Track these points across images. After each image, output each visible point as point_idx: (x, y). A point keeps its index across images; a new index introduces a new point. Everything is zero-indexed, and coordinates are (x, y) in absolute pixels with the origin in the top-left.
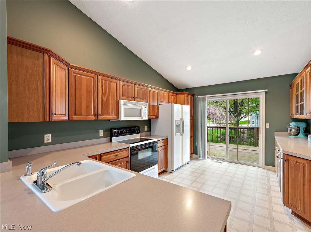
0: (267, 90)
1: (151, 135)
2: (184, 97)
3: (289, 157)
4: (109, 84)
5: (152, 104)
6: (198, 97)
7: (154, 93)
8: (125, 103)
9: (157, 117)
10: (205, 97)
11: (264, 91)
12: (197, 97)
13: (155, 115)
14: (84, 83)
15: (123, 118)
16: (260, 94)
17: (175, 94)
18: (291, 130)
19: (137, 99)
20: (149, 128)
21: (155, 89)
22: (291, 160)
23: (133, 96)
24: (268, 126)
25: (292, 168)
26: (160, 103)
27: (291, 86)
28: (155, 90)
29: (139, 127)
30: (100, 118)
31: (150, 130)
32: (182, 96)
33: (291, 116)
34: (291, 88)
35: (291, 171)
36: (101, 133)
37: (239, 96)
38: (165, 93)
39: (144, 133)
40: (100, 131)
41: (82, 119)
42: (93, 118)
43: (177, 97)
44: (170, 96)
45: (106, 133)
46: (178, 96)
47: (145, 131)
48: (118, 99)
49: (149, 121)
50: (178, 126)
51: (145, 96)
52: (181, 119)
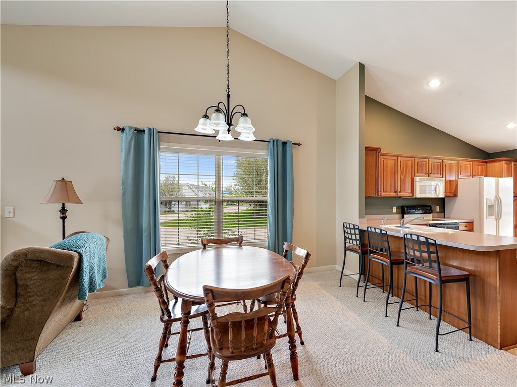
1: (444, 217)
2: (501, 165)
4: (406, 163)
5: (448, 178)
7: (451, 166)
8: (420, 179)
9: (455, 195)
13: (453, 192)
14: (389, 165)
15: (418, 195)
17: (486, 162)
19: (432, 175)
20: (442, 209)
21: (452, 160)
23: (427, 172)
26: (459, 177)
28: (453, 162)
29: (430, 206)
30: (400, 195)
32: (498, 164)
36: (395, 210)
38: (467, 164)
39: (436, 215)
41: (387, 196)
42: (394, 195)
43: (488, 167)
44: (476, 166)
46: (488, 164)
47: (437, 213)
48: (413, 176)
49: (443, 200)
50: (491, 206)
51: (441, 170)
52: (496, 197)
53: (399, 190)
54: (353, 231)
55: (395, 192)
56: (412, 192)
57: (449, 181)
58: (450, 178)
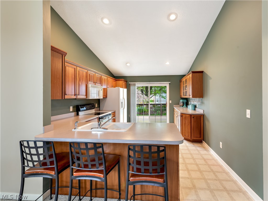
0: (170, 82)
1: (100, 110)
2: (121, 82)
3: (183, 114)
4: (83, 73)
6: (131, 83)
7: (105, 80)
10: (135, 84)
12: (129, 83)
15: (90, 97)
16: (166, 84)
17: (116, 80)
18: (181, 104)
19: (97, 84)
20: (98, 105)
21: (105, 76)
22: (184, 116)
23: (95, 82)
24: (171, 102)
25: (184, 119)
26: (108, 87)
27: (180, 81)
29: (94, 104)
30: (78, 97)
31: (99, 106)
33: (180, 97)
34: (180, 82)
35: (184, 121)
36: (71, 109)
37: (149, 85)
40: (71, 107)
42: (73, 97)
43: (117, 83)
44: (113, 82)
45: (74, 108)
46: (117, 81)
47: (97, 108)
48: (87, 84)
49: (99, 100)
50: (122, 103)
51: (101, 81)
52: (123, 98)
53: (78, 94)
54: (33, 151)
55: (75, 95)
56: (86, 95)
57: (104, 89)
58: (104, 87)
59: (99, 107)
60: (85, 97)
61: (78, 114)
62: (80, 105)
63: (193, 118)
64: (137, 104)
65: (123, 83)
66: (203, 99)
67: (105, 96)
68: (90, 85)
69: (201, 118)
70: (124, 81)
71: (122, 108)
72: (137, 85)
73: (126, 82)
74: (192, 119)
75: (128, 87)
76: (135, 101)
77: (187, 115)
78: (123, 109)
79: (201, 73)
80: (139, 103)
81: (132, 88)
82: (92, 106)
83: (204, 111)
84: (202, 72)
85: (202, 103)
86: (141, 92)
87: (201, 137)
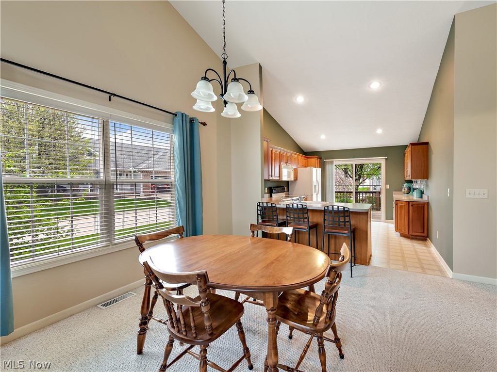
0: (387, 157)
1: (289, 195)
2: (314, 160)
3: (398, 202)
6: (326, 160)
7: (295, 159)
10: (333, 161)
11: (384, 157)
13: (296, 177)
16: (382, 161)
17: (307, 158)
18: (405, 189)
19: (288, 164)
20: (288, 189)
22: (399, 204)
24: (388, 187)
26: (298, 167)
27: (404, 155)
28: (296, 156)
29: (284, 187)
32: (313, 160)
33: (405, 179)
34: (404, 157)
38: (301, 158)
40: (266, 188)
43: (308, 161)
44: (303, 160)
45: (268, 190)
46: (308, 159)
47: (286, 191)
48: (280, 165)
49: (288, 182)
50: (315, 186)
51: (291, 160)
52: (317, 181)
53: (274, 175)
56: (279, 177)
57: (295, 169)
58: (295, 167)
59: (289, 191)
60: (278, 178)
61: (271, 196)
62: (274, 187)
63: (412, 206)
64: (336, 192)
65: (316, 161)
66: (429, 180)
67: (296, 179)
68: (283, 166)
69: (424, 207)
70: (317, 158)
71: (316, 193)
72: (335, 163)
73: (321, 159)
74: (411, 208)
75: (322, 166)
76: (333, 185)
77: (403, 202)
78: (317, 195)
79: (426, 146)
80: (338, 190)
81: (328, 167)
82: (283, 189)
83: (428, 196)
84: (427, 143)
85: (427, 186)
86: (343, 173)
87: (424, 232)
